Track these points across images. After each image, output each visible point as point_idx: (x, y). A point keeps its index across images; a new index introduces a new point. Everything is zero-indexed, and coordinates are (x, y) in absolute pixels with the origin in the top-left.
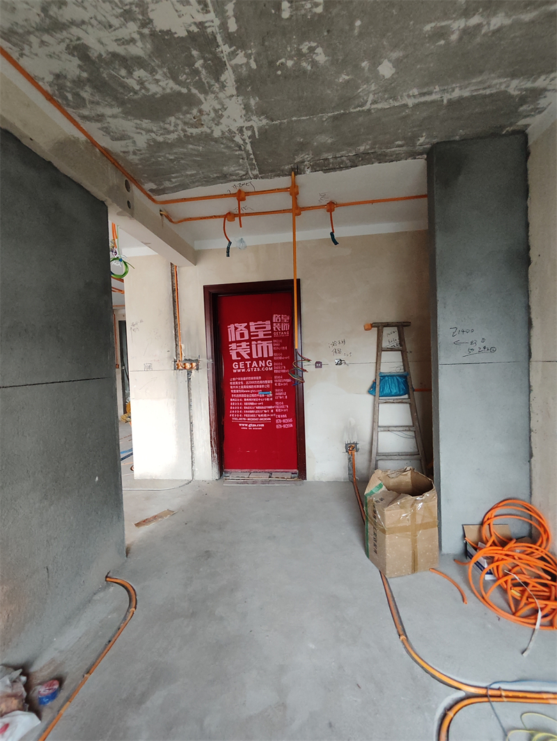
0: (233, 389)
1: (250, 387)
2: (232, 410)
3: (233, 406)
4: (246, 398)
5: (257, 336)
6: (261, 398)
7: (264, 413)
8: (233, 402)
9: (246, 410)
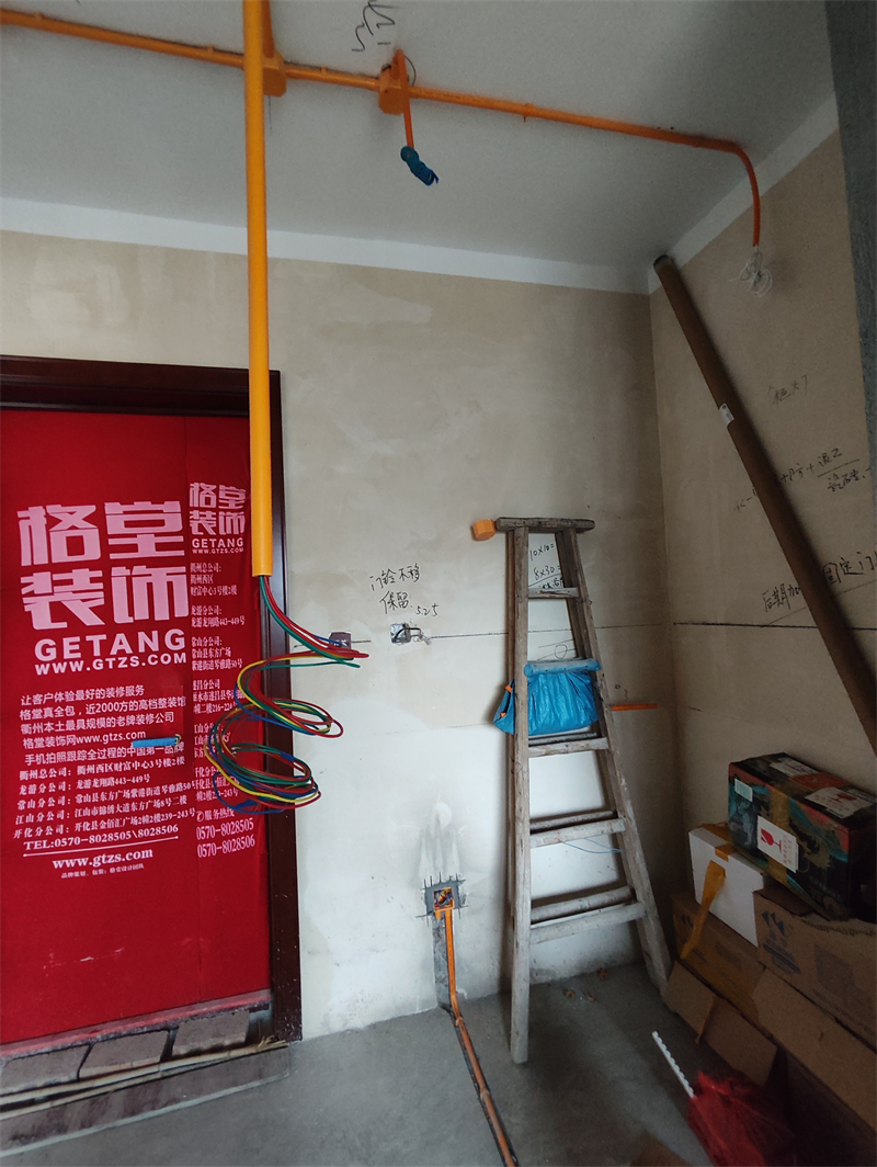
1: (102, 723)
2: (26, 812)
3: (27, 798)
5: (133, 548)
6: (141, 759)
7: (152, 811)
8: (28, 783)
9: (84, 806)
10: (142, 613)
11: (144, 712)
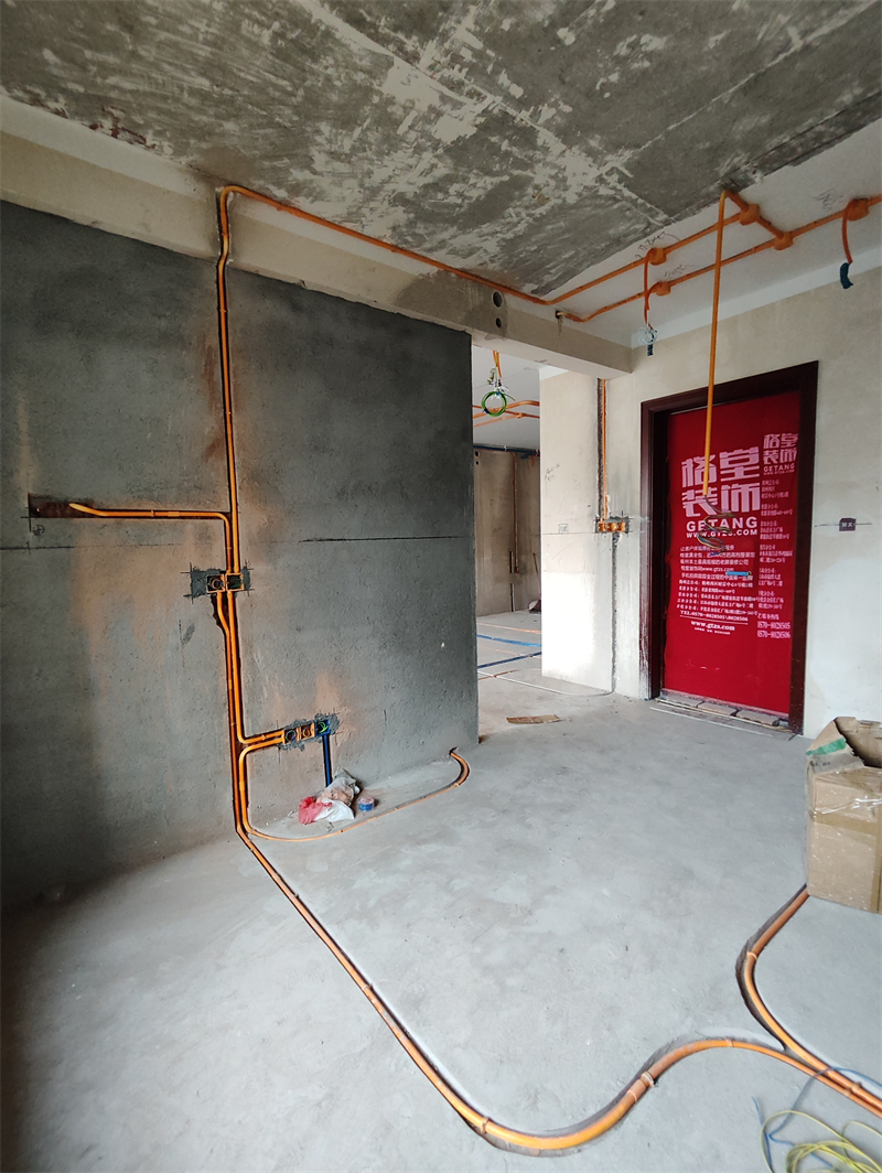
0: (685, 565)
1: (714, 562)
2: (682, 597)
3: (682, 592)
4: (706, 580)
5: (733, 475)
6: (731, 582)
7: (735, 608)
8: (683, 585)
9: (704, 599)
10: (735, 508)
11: (734, 559)
